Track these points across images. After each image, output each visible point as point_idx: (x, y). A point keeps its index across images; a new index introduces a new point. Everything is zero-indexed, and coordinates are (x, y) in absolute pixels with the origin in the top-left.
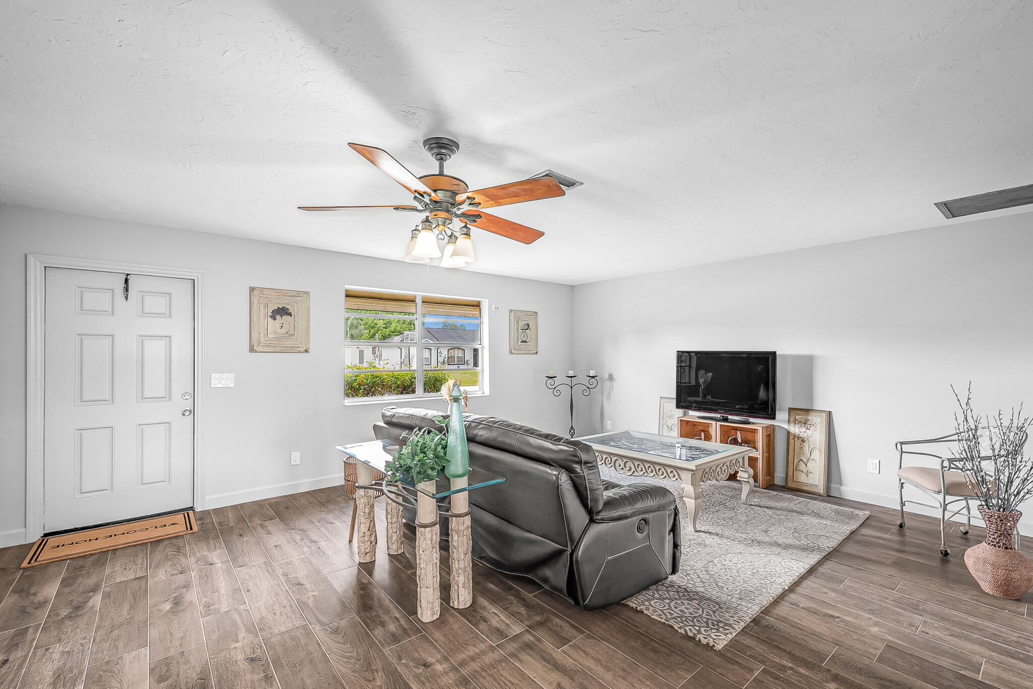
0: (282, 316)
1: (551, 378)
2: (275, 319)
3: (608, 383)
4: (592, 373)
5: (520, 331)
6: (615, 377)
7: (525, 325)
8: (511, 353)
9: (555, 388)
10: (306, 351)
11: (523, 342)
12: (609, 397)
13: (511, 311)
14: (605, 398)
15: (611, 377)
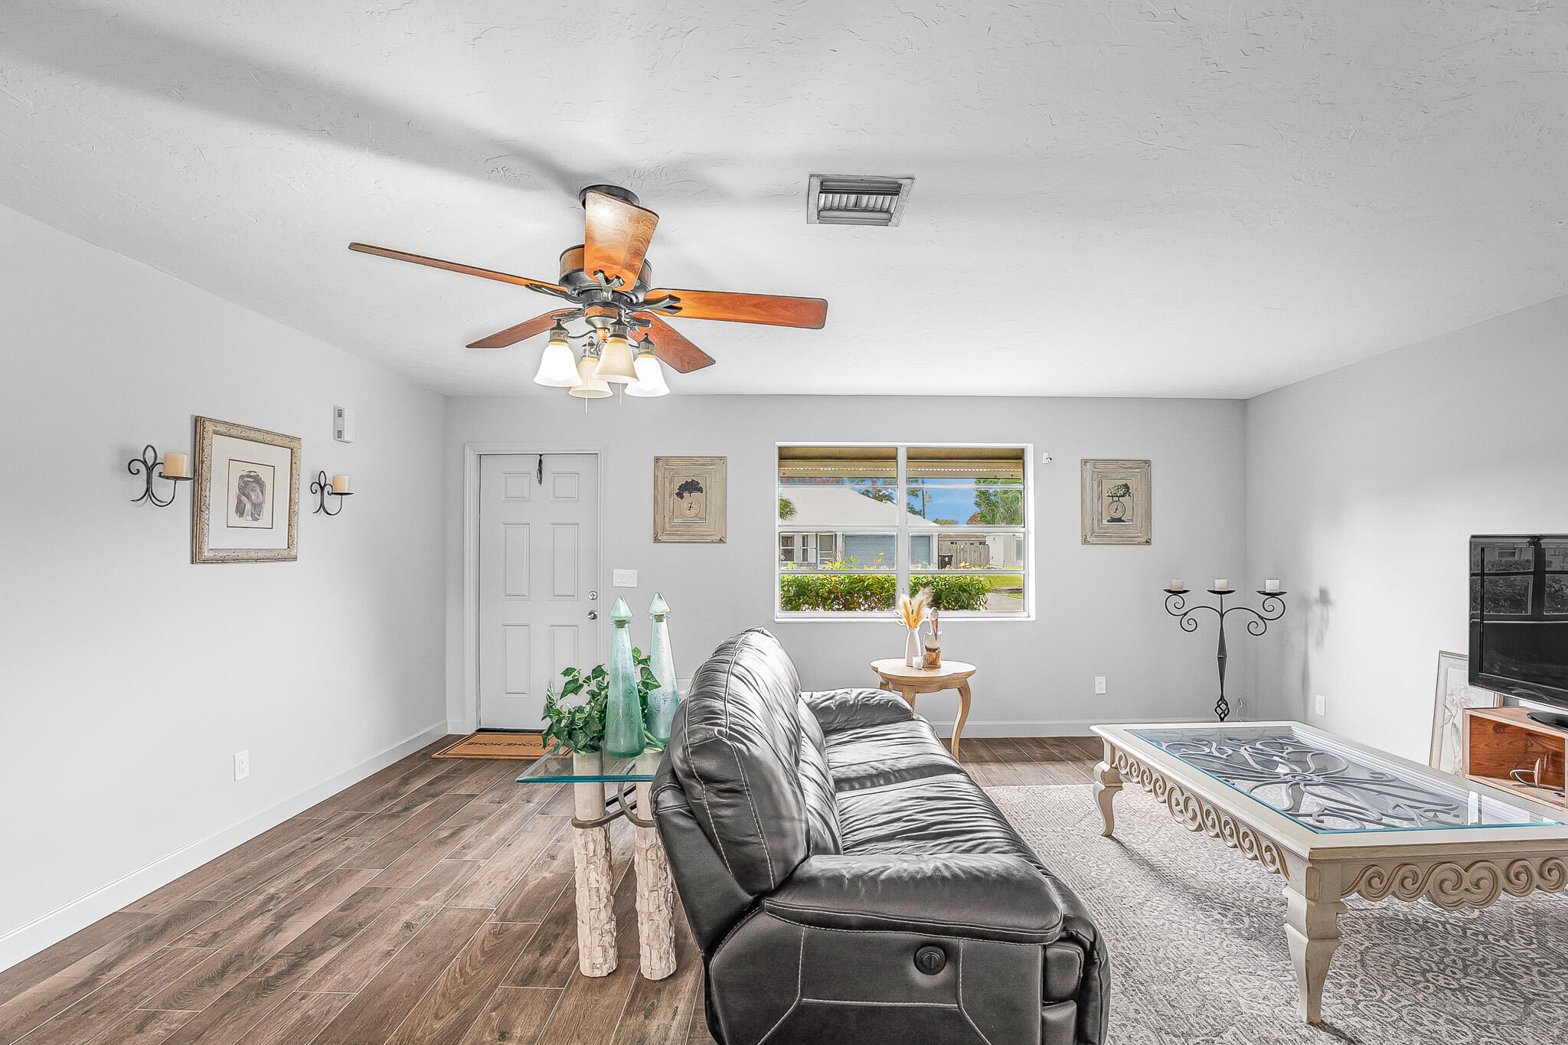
0: (690, 493)
1: (1176, 593)
2: (682, 497)
3: (1317, 610)
4: (1271, 586)
5: (1107, 501)
6: (1332, 596)
7: (1119, 488)
8: (1085, 542)
9: (1185, 614)
10: (721, 541)
11: (1113, 520)
12: (1320, 642)
13: (1085, 462)
14: (1312, 642)
15: (1324, 597)
